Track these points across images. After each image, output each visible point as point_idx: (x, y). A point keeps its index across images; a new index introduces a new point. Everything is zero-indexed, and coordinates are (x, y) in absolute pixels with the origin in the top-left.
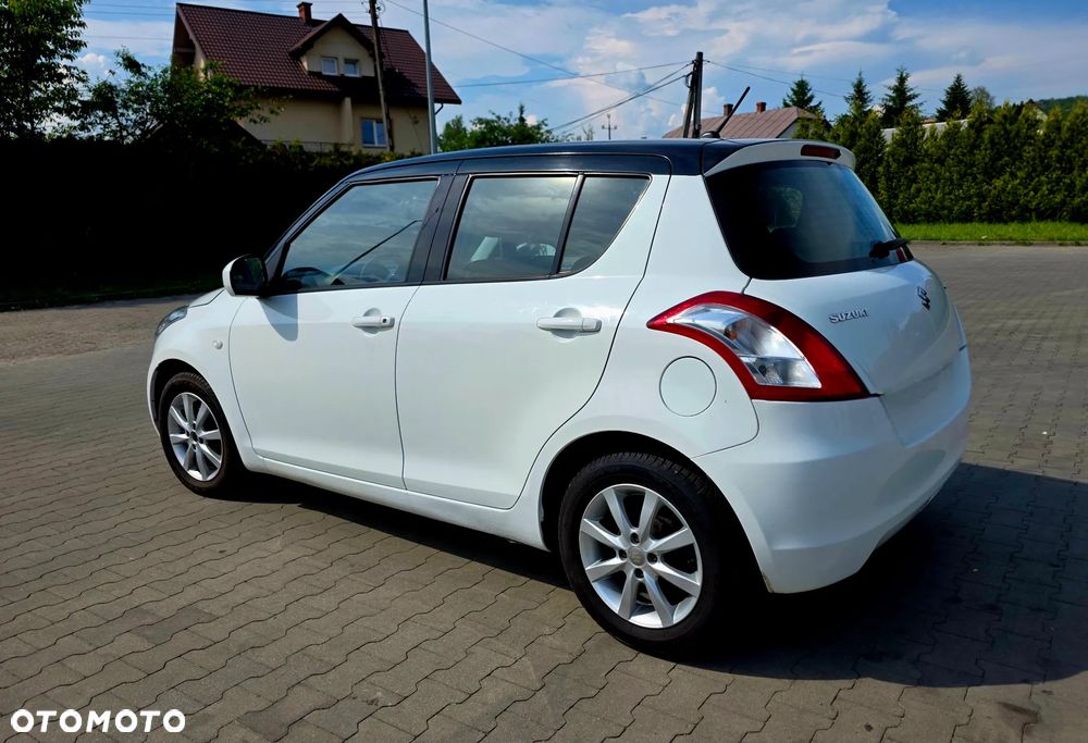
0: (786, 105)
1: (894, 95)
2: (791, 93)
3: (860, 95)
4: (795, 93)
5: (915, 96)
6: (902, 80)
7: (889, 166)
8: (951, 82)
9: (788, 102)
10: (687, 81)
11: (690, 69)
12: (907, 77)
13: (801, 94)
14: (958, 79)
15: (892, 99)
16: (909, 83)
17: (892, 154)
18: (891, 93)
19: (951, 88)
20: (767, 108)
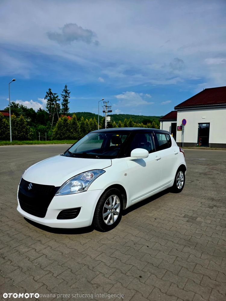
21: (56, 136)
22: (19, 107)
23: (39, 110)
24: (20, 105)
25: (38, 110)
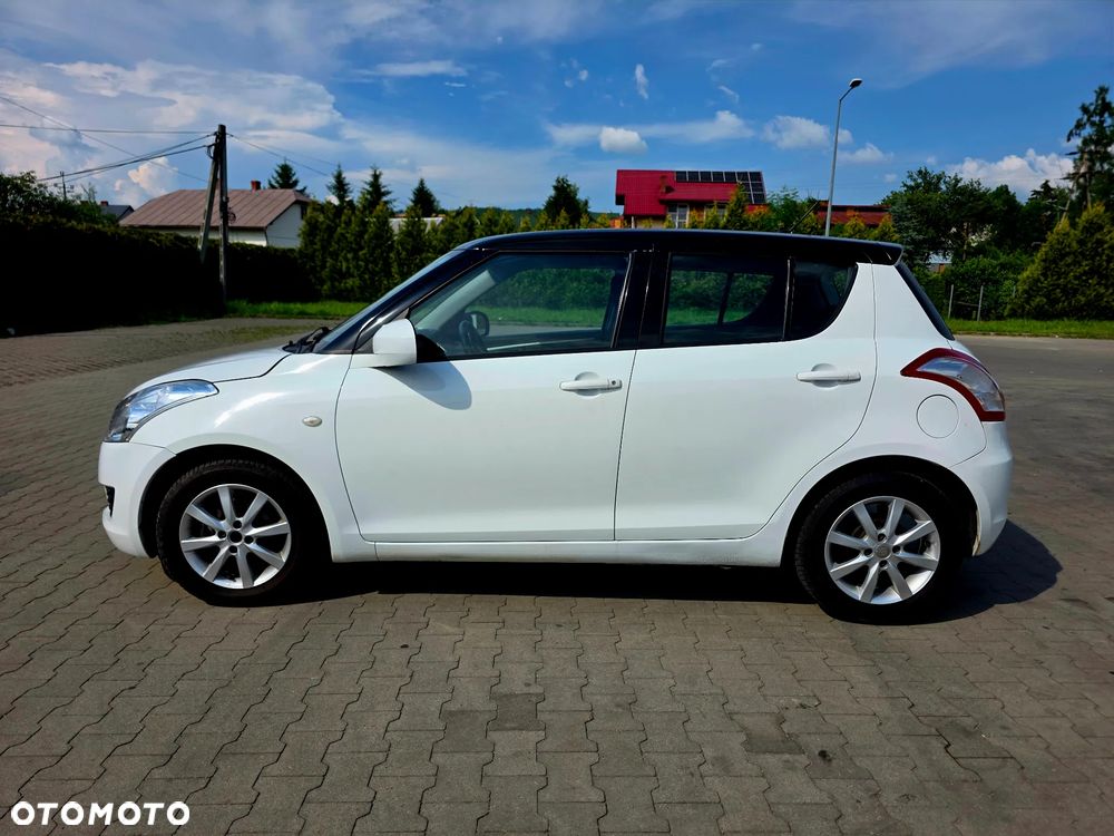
0: (272, 187)
1: (370, 189)
2: (275, 175)
3: (340, 187)
4: (280, 175)
5: (388, 193)
6: (376, 177)
7: (398, 253)
8: (416, 185)
9: (273, 183)
10: (209, 152)
11: (212, 140)
12: (380, 174)
13: (286, 177)
14: (422, 183)
15: (369, 193)
16: (382, 181)
17: (401, 243)
18: (368, 187)
19: (417, 190)
20: (262, 186)
21: (1028, 301)
22: (943, 187)
23: (1039, 189)
24: (947, 179)
25: (1036, 192)
